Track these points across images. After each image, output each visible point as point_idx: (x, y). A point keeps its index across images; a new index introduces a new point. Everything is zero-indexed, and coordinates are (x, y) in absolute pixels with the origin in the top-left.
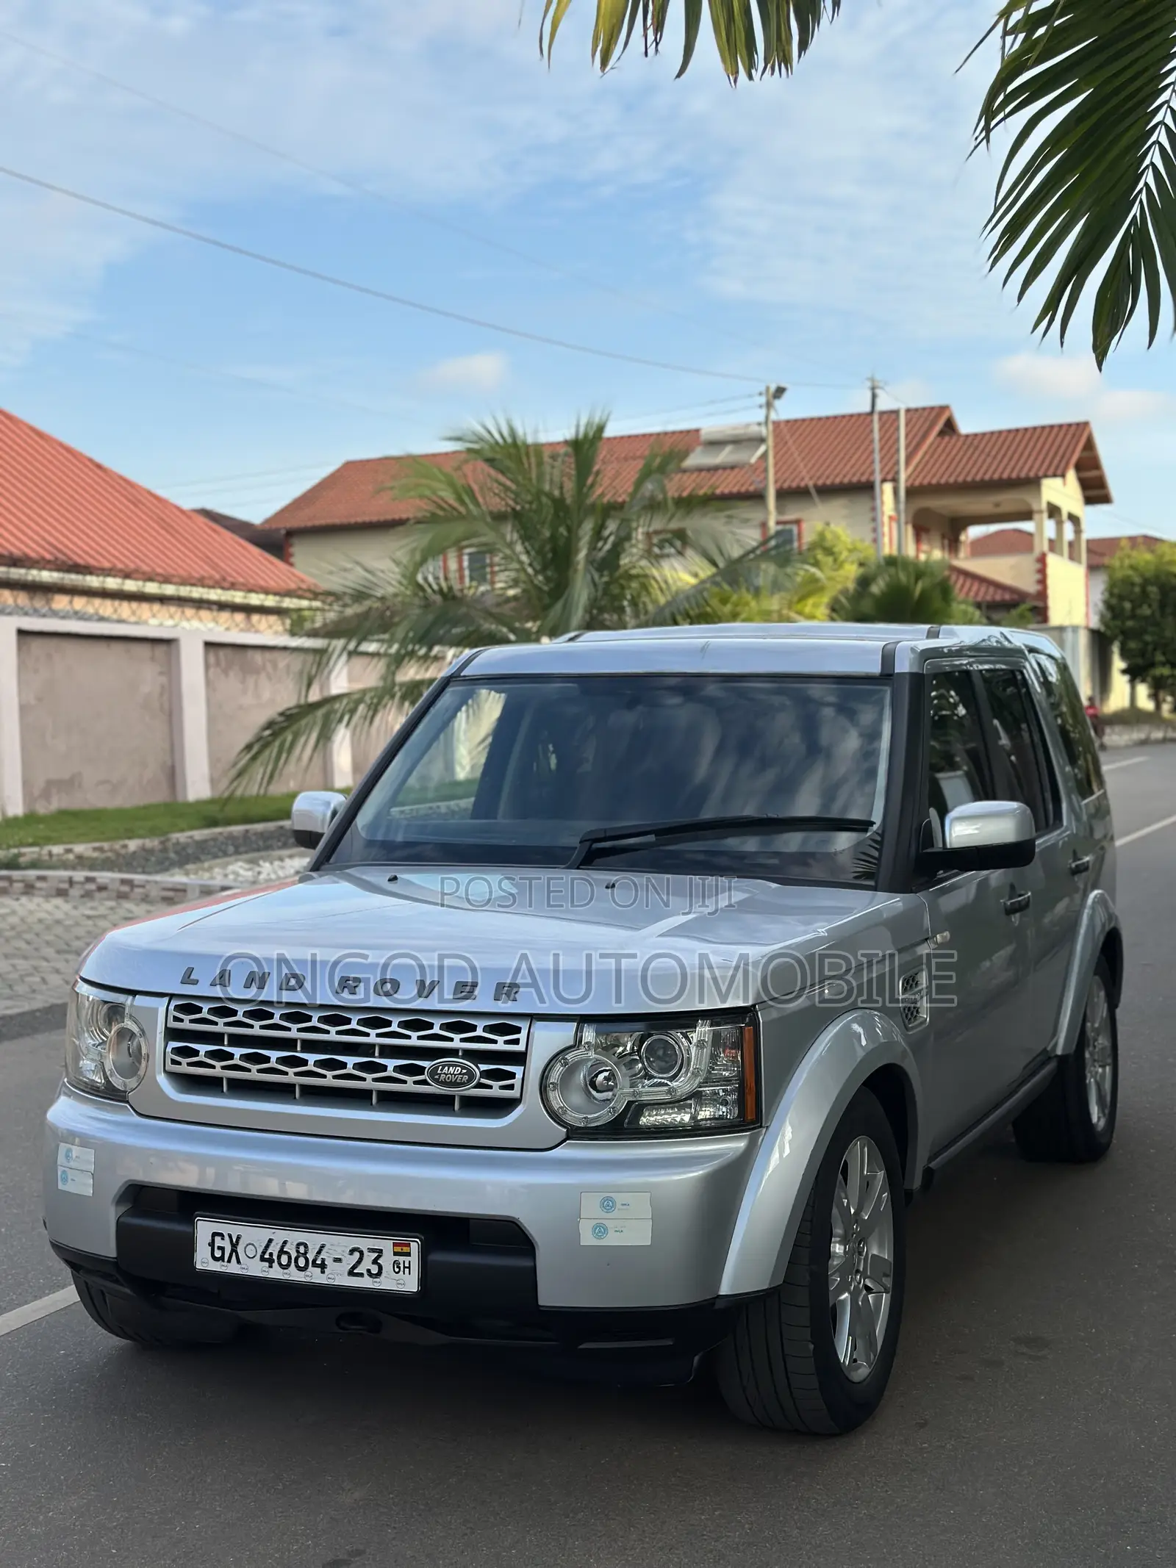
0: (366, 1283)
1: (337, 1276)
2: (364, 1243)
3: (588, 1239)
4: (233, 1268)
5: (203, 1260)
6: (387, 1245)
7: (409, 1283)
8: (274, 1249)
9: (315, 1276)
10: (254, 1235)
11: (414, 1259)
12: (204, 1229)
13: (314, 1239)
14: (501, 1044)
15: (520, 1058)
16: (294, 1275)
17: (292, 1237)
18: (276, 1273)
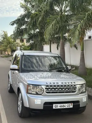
0: (69, 107)
1: (66, 107)
2: (68, 104)
3: (83, 101)
4: (57, 108)
5: (54, 108)
6: (70, 104)
7: (72, 107)
8: (61, 106)
9: (65, 107)
10: (59, 105)
11: (72, 105)
12: (54, 105)
13: (64, 104)
14: (75, 87)
15: (76, 88)
16: (63, 108)
17: (62, 105)
18: (61, 108)
